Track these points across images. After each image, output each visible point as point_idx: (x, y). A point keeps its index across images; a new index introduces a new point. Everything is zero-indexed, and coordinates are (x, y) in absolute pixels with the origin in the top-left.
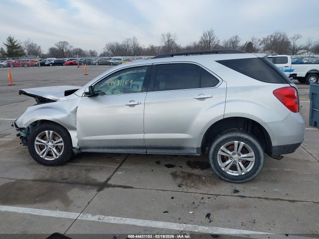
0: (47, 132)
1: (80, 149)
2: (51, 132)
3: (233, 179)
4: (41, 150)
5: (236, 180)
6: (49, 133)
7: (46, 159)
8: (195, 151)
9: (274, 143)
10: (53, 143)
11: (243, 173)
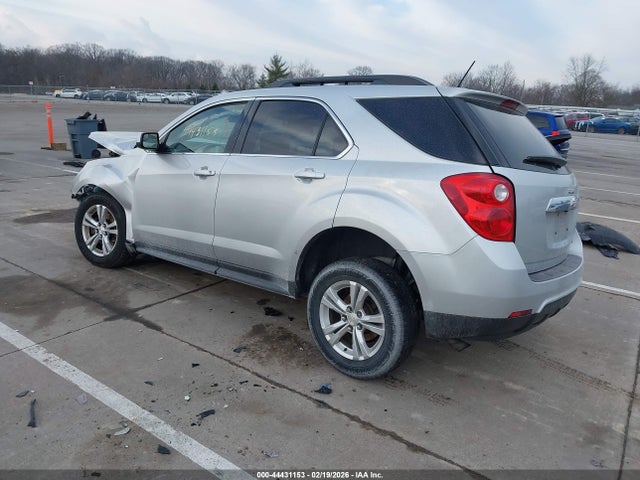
0: (98, 206)
1: (134, 246)
2: (104, 207)
3: (341, 365)
4: (91, 235)
5: (347, 368)
6: (101, 209)
7: (94, 252)
8: (286, 289)
9: (428, 306)
10: (105, 227)
11: (362, 358)
